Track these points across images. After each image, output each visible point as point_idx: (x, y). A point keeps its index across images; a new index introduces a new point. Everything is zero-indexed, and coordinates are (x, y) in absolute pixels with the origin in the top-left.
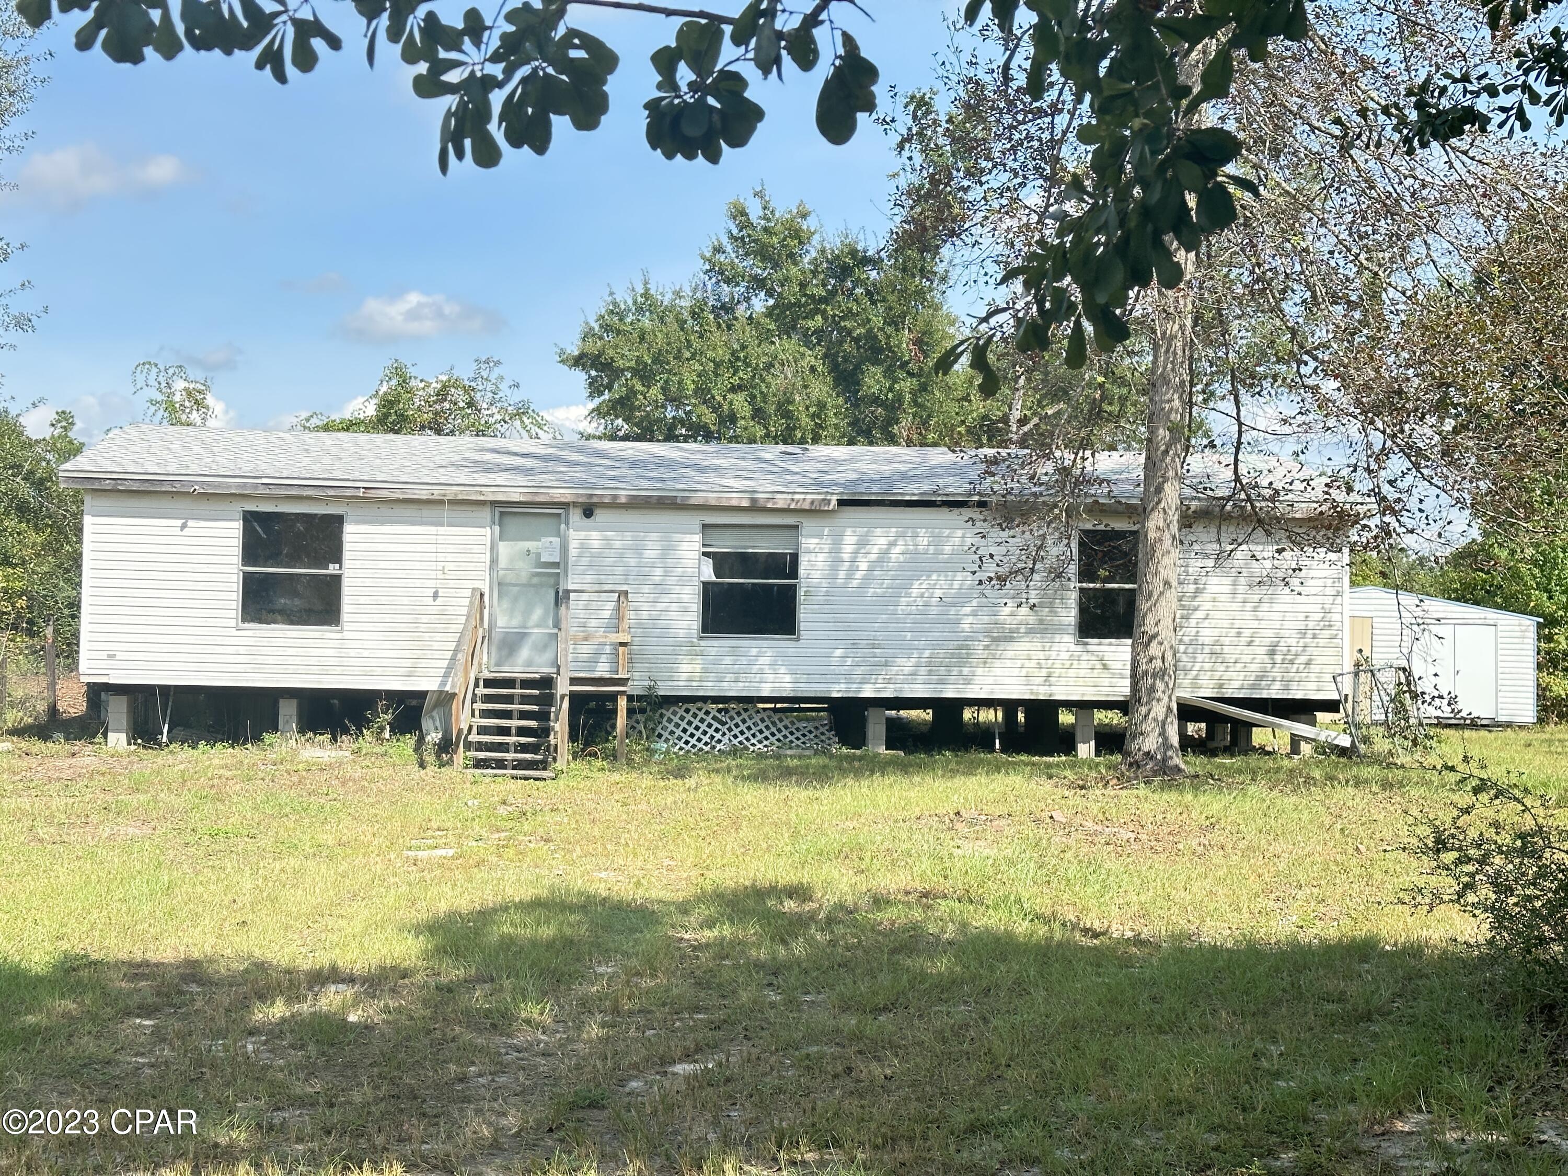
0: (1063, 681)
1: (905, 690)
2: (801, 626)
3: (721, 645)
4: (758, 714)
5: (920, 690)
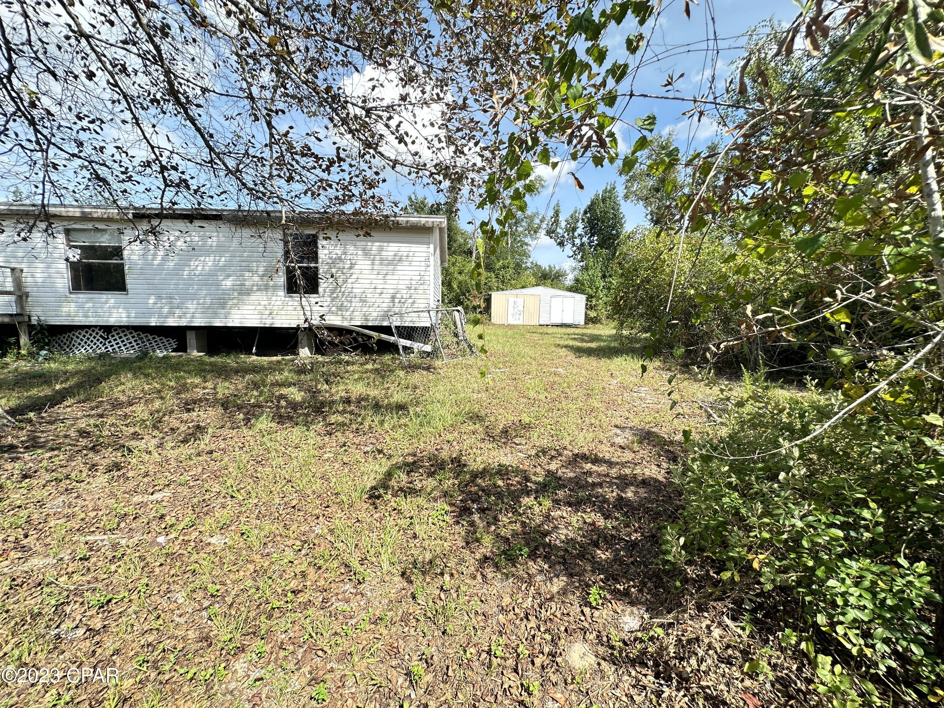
0: (279, 317)
1: (191, 322)
2: (128, 287)
3: (83, 297)
4: (131, 333)
5: (198, 322)
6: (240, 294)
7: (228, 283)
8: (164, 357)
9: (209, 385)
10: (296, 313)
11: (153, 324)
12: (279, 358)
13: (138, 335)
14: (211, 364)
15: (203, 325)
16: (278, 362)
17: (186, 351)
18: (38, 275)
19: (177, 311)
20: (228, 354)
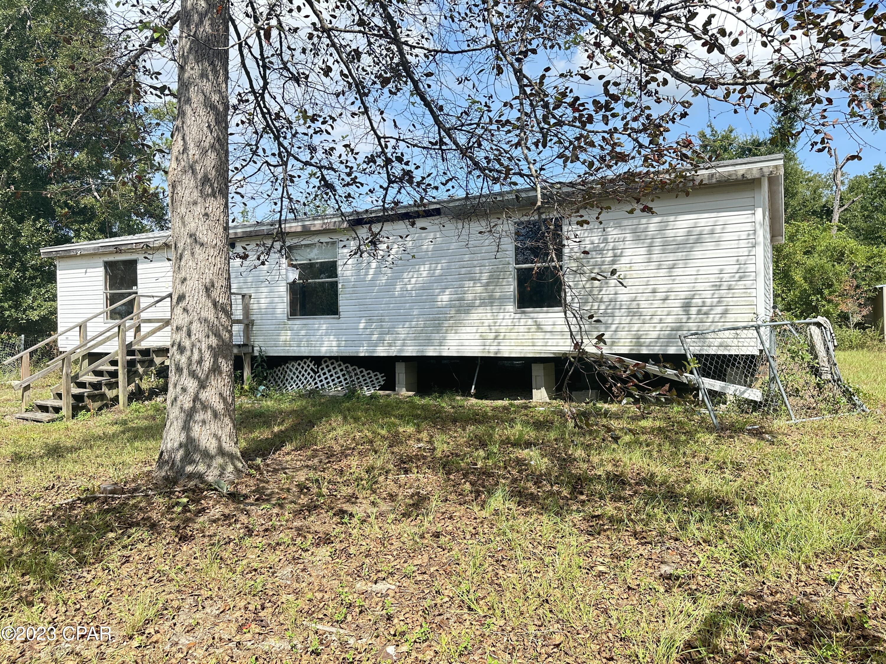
0: (507, 343)
1: (401, 351)
2: (341, 309)
3: (298, 323)
4: (340, 365)
5: (410, 351)
6: (458, 312)
7: (445, 298)
8: (372, 397)
9: (424, 435)
10: (530, 336)
11: (362, 355)
12: (506, 402)
13: (347, 367)
14: (423, 407)
15: (414, 354)
16: (505, 408)
17: (394, 390)
18: (263, 301)
19: (387, 337)
20: (441, 394)
